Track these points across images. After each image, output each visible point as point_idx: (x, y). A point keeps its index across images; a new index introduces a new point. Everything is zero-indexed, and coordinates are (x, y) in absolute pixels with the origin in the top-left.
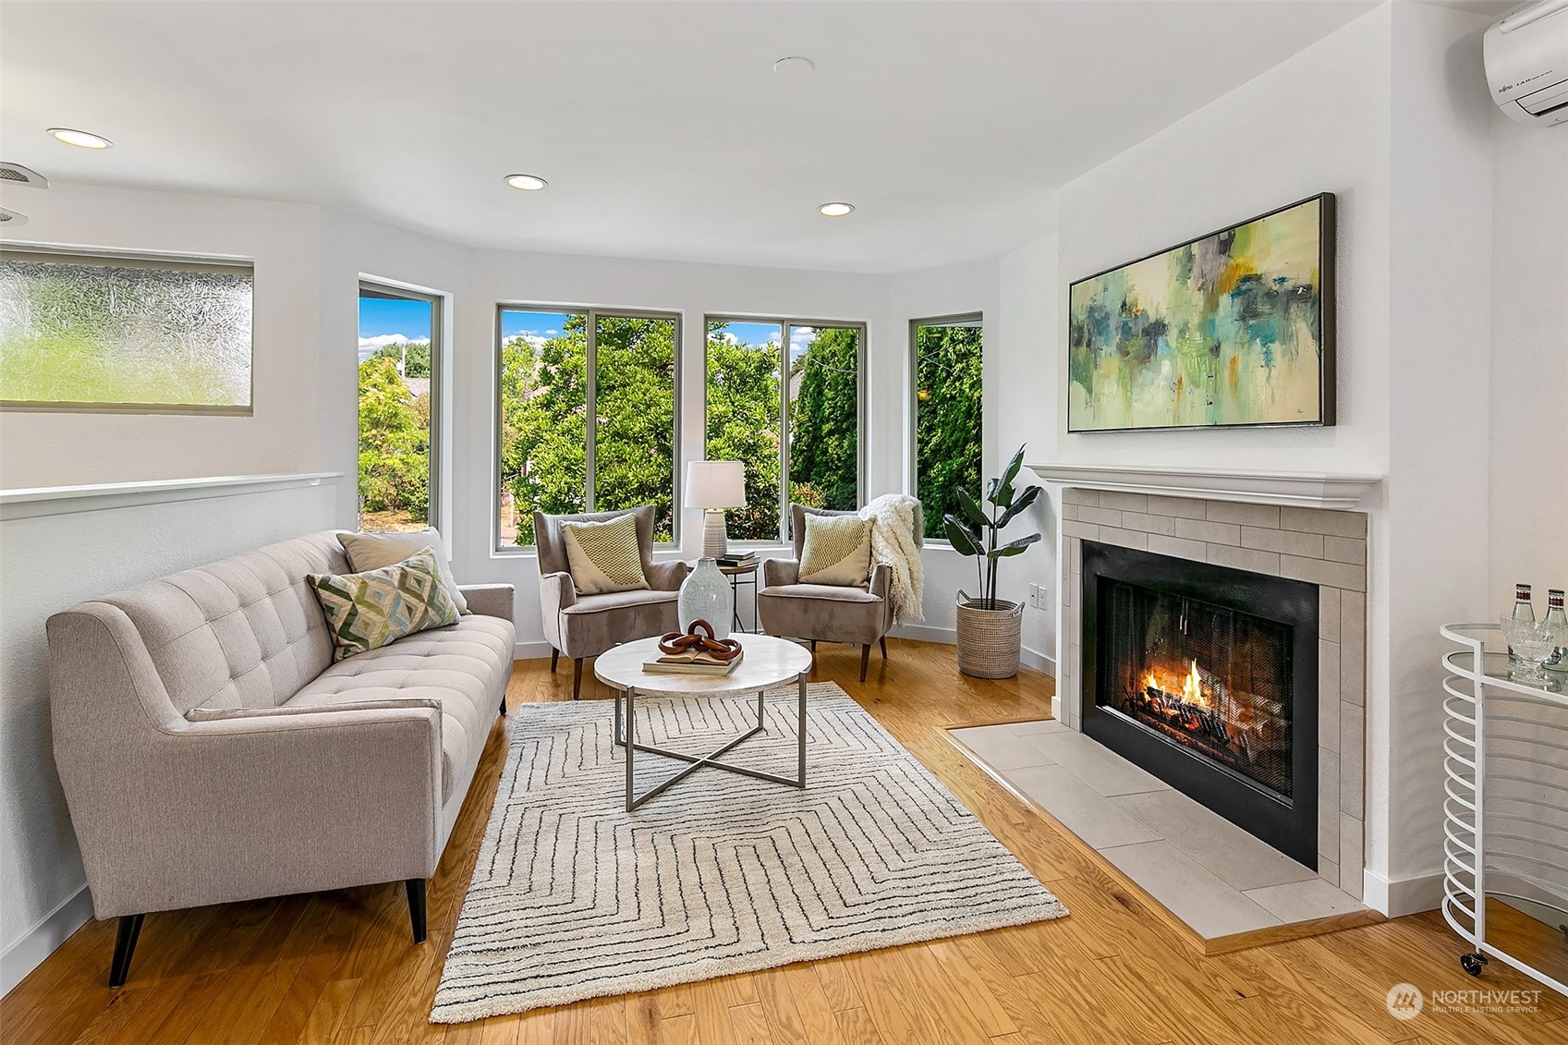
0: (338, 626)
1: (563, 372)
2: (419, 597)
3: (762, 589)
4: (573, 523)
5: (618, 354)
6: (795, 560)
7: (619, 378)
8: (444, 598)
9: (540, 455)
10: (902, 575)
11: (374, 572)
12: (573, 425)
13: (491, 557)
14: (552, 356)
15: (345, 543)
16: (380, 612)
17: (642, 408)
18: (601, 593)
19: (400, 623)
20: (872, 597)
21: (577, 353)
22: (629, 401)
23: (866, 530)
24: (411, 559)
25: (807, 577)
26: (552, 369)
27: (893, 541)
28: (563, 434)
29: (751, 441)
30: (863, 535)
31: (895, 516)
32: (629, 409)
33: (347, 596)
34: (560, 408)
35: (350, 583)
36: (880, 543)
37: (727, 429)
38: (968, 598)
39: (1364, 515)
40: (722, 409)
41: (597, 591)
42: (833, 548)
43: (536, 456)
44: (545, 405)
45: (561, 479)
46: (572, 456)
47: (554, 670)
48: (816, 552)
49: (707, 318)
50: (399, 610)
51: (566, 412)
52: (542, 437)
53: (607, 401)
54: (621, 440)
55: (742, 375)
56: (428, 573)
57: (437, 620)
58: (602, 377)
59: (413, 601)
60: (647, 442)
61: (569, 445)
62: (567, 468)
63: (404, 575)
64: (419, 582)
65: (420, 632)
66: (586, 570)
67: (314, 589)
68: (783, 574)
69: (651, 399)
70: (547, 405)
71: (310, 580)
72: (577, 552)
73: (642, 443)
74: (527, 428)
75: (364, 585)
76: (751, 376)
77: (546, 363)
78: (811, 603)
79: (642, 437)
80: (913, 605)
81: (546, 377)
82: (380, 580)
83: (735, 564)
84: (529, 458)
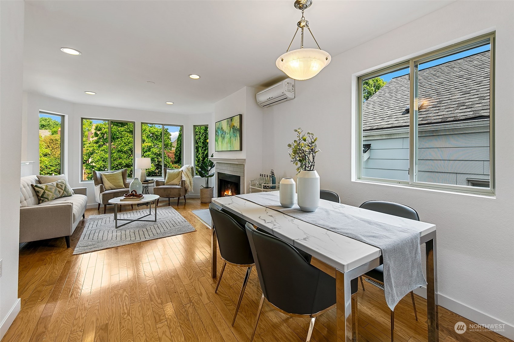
0: (40, 195)
1: (102, 133)
2: (62, 189)
3: (155, 187)
4: (104, 173)
5: (119, 129)
6: (164, 181)
7: (120, 136)
8: (68, 190)
9: (94, 157)
10: (188, 182)
11: (49, 184)
12: (105, 148)
13: (80, 183)
14: (98, 129)
15: (39, 178)
16: (51, 192)
17: (127, 144)
18: (112, 189)
19: (57, 195)
20: (180, 187)
21: (106, 128)
22: (123, 142)
23: (181, 173)
24: (58, 181)
25: (167, 184)
26: (98, 133)
27: (186, 175)
28: (102, 151)
29: (159, 153)
30: (180, 173)
31: (187, 170)
32: (123, 144)
33: (43, 189)
34: (101, 144)
35: (43, 186)
36: (183, 175)
37: (152, 150)
38: (203, 187)
39: (244, 165)
40: (150, 144)
41: (111, 189)
42: (172, 177)
43: (93, 157)
44: (96, 143)
45: (101, 163)
46: (105, 157)
47: (99, 209)
48: (168, 178)
49: (142, 123)
50: (56, 192)
51: (103, 145)
52: (95, 152)
53: (116, 142)
54: (121, 152)
55: (157, 136)
56: (64, 184)
57: (66, 194)
58: (114, 135)
59: (60, 190)
60: (128, 153)
61: (104, 154)
62: (103, 160)
63: (57, 184)
64: (61, 186)
65: (62, 197)
66: (107, 184)
67: (33, 187)
68: (160, 183)
69: (130, 141)
70: (97, 142)
71: (32, 185)
72: (105, 180)
73: (127, 153)
74: (90, 149)
75: (47, 186)
76: (159, 136)
77: (96, 131)
78: (166, 189)
79: (127, 152)
80: (190, 189)
81: (96, 135)
82: (51, 185)
83: (148, 182)
84: (91, 158)
